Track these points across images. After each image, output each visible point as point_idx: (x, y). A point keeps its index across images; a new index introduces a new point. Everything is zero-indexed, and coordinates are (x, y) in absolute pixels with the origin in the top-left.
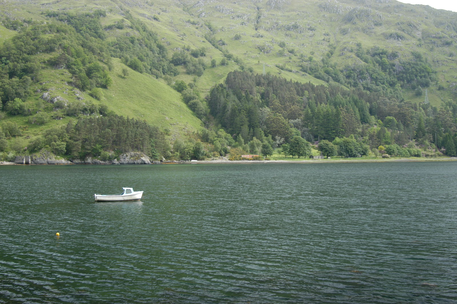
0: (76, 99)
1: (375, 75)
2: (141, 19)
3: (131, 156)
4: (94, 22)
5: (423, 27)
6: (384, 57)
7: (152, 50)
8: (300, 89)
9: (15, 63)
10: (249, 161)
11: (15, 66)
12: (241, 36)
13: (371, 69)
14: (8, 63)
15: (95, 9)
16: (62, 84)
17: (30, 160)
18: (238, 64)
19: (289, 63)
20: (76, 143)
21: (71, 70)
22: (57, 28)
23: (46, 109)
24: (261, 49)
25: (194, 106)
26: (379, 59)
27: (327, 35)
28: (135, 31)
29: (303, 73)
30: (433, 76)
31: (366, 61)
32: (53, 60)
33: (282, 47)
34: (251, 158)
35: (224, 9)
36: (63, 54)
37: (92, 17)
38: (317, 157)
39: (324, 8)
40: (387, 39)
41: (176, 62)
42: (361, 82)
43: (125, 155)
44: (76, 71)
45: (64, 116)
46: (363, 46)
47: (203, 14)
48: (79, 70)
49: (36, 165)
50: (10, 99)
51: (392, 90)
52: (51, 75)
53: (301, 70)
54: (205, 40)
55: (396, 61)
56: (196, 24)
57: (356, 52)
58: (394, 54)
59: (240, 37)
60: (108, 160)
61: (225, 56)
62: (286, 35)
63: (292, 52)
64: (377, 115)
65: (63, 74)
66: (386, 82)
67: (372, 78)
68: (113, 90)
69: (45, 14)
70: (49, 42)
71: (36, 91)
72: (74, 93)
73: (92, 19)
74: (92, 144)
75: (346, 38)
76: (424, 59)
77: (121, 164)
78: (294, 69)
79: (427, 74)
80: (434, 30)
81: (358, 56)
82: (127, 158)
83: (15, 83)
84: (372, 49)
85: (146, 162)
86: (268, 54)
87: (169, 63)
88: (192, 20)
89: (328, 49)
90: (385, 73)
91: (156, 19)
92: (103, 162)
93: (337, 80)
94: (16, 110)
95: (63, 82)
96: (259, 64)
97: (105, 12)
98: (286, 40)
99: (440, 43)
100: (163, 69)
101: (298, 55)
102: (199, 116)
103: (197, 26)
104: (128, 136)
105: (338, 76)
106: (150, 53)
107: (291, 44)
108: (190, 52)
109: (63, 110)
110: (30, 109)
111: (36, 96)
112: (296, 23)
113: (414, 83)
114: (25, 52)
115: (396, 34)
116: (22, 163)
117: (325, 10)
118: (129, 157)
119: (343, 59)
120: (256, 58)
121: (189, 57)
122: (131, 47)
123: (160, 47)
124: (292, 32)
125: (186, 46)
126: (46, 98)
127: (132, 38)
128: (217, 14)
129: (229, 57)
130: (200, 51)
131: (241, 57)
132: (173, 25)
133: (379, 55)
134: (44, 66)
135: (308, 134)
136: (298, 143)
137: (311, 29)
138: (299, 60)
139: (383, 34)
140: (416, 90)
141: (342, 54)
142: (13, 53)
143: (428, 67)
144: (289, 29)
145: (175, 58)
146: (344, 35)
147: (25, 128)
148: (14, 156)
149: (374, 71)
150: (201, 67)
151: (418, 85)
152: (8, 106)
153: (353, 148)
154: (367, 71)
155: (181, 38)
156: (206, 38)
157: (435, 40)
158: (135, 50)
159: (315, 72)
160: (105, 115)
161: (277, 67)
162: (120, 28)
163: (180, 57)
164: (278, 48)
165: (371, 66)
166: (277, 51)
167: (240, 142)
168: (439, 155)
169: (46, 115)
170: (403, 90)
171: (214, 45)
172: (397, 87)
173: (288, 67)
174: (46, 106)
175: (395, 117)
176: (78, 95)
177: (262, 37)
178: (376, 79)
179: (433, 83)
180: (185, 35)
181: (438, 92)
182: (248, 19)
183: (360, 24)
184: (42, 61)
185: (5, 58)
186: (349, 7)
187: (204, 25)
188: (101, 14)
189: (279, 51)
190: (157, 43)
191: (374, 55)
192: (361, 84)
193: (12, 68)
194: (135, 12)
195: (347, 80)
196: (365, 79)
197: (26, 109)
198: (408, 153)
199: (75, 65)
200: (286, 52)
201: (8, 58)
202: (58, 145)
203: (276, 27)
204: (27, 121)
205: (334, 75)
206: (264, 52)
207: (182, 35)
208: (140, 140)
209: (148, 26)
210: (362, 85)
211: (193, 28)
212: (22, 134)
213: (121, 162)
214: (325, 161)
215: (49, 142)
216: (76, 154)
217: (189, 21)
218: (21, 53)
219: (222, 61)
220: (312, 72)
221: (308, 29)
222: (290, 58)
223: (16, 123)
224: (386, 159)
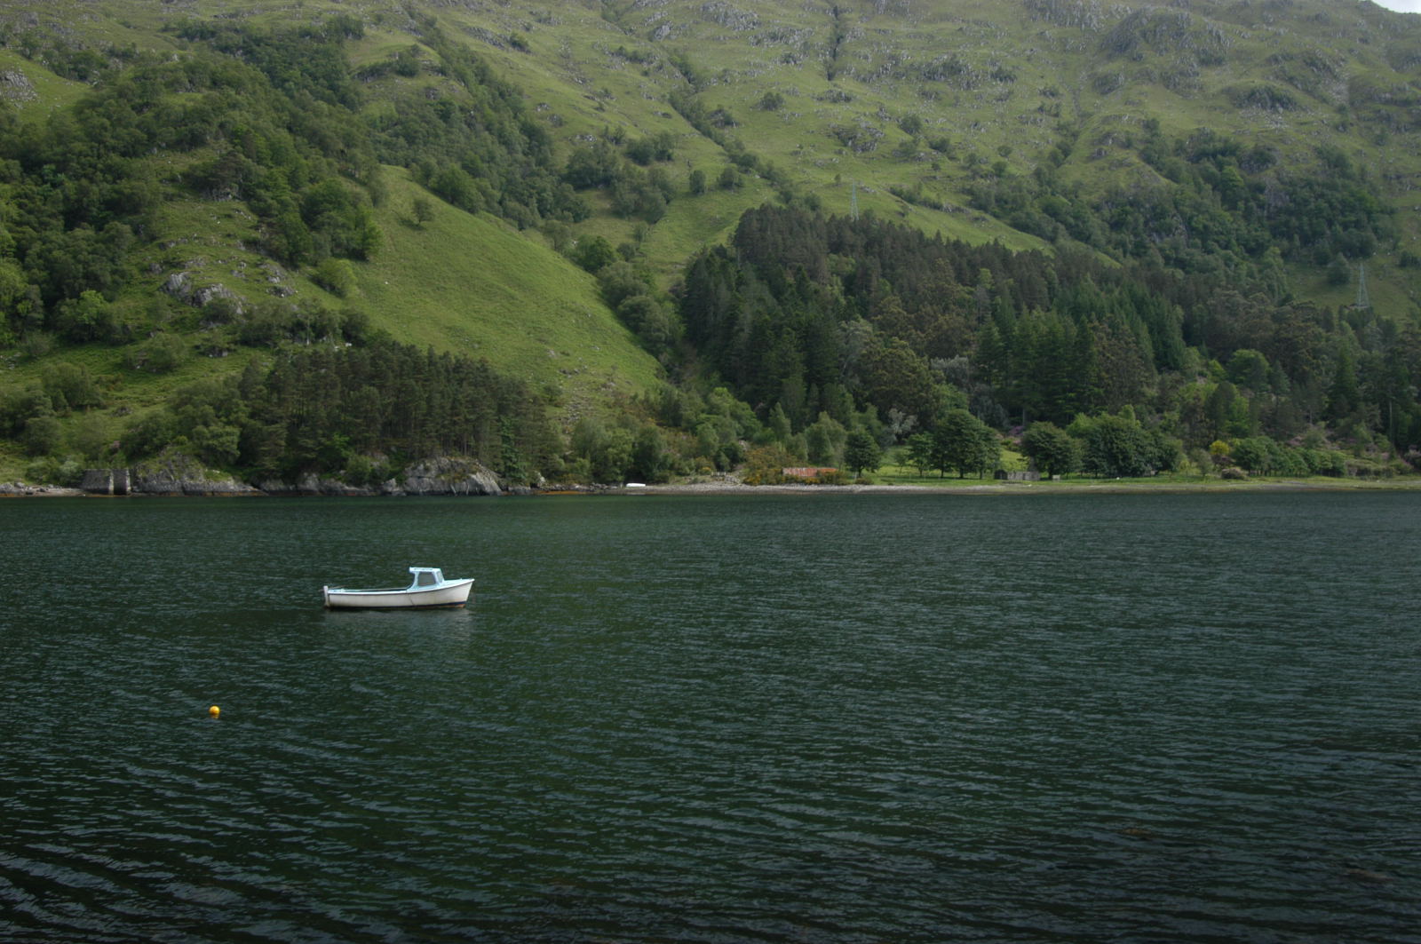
0: (271, 293)
1: (1200, 221)
2: (473, 44)
3: (441, 471)
4: (327, 54)
5: (1354, 68)
6: (1230, 164)
7: (505, 141)
8: (966, 262)
9: (84, 182)
10: (806, 488)
11: (83, 192)
12: (784, 96)
13: (1188, 202)
14: (61, 183)
15: (328, 16)
16: (229, 245)
17: (128, 482)
18: (772, 185)
19: (933, 183)
20: (272, 428)
21: (254, 202)
22: (213, 73)
23: (179, 325)
24: (845, 138)
25: (634, 315)
26: (1213, 169)
27: (1053, 95)
28: (452, 82)
29: (977, 213)
30: (1384, 222)
31: (1173, 176)
32: (199, 173)
33: (911, 133)
34: (813, 479)
35: (730, 13)
36: (229, 153)
37: (321, 40)
38: (1019, 476)
39: (1042, 10)
40: (1240, 106)
41: (583, 177)
42: (1158, 241)
43: (421, 467)
44: (270, 206)
45: (233, 347)
46: (1164, 130)
47: (666, 30)
48: (281, 202)
49: (148, 496)
50: (66, 292)
51: (1253, 265)
52: (194, 219)
53: (970, 204)
54: (669, 109)
55: (1268, 177)
56: (641, 61)
57: (1141, 147)
58: (1262, 154)
59: (779, 99)
60: (370, 482)
61: (733, 159)
62: (925, 95)
63: (941, 147)
64: (1208, 345)
65: (229, 216)
66: (1234, 242)
67: (1191, 230)
68: (385, 266)
69: (174, 29)
70: (188, 116)
71: (146, 270)
72: (264, 273)
73: (321, 46)
74: (320, 432)
75: (1110, 105)
76: (1355, 170)
77: (409, 493)
78: (948, 201)
79: (1364, 217)
80: (1388, 78)
81: (1148, 160)
82: (427, 476)
83: (84, 245)
84: (1191, 137)
85: (488, 489)
86: (866, 154)
87: (560, 182)
88: (630, 48)
89: (1054, 138)
90: (1232, 215)
91: (518, 45)
92: (353, 488)
93: (1081, 235)
94: (86, 327)
95: (232, 242)
96: (837, 184)
97: (359, 24)
98: (923, 110)
99: (1406, 118)
100: (540, 201)
101: (961, 157)
102: (650, 345)
103: (645, 66)
104: (430, 407)
105: (1084, 222)
106: (500, 151)
107: (938, 121)
108: (624, 147)
109: (229, 326)
110: (129, 323)
111: (147, 283)
112: (955, 56)
113: (1324, 245)
114: (114, 149)
115: (1269, 90)
116: (106, 491)
117: (1044, 15)
118: (433, 472)
119: (1102, 169)
120: (829, 167)
121: (621, 164)
122: (440, 132)
123: (531, 132)
124: (940, 86)
125: (612, 129)
126: (179, 290)
127: (443, 104)
128: (708, 30)
129: (747, 163)
130: (656, 143)
131: (782, 163)
132: (571, 65)
133: (1214, 156)
134: (171, 190)
135: (990, 402)
136: (959, 433)
137: (1001, 76)
138: (963, 174)
139: (1228, 91)
140: (1329, 266)
141: (1099, 153)
142: (77, 151)
143: (1368, 196)
144: (931, 75)
145: (577, 167)
146: (1104, 93)
147: (113, 383)
148: (79, 469)
149: (1197, 207)
150: (659, 195)
151: (1335, 252)
152: (61, 313)
153: (1130, 447)
154: (1176, 208)
155: (597, 105)
156: (673, 104)
157: (1392, 109)
158: (452, 141)
159: (1013, 210)
160: (358, 343)
161: (894, 192)
162: (407, 72)
163: (593, 164)
164: (898, 136)
165: (1190, 191)
166: (896, 146)
167: (778, 427)
168: (1402, 472)
169: (176, 344)
170: (1288, 267)
171: (697, 126)
172: (1270, 259)
173: (928, 193)
174: (178, 316)
175: (1264, 350)
176: (276, 280)
177: (848, 99)
178: (1204, 234)
179: (1384, 245)
180: (607, 94)
181: (1399, 273)
182: (805, 44)
183: (1155, 61)
184: (167, 175)
185: (53, 167)
186: (1122, 6)
187: (668, 65)
188: (347, 31)
189: (902, 145)
190: (523, 119)
191: (1197, 157)
192: (1156, 246)
193: (73, 197)
194: (454, 23)
195: (1114, 236)
196: (1169, 231)
197: (116, 323)
198: (1305, 465)
199: (267, 188)
200: (923, 149)
201: (62, 166)
202: (216, 436)
203: (893, 71)
204: (119, 360)
205: (1071, 220)
206: (854, 148)
207: (600, 96)
208: (467, 421)
209: (493, 66)
210: (1161, 250)
211: (632, 74)
212: (104, 402)
213: (408, 489)
214: (1044, 487)
215: (186, 427)
216: (269, 463)
217: (620, 53)
218: (102, 151)
219: (723, 175)
220: (1003, 209)
221: (992, 76)
222: (936, 167)
223: (84, 366)
224: (1233, 481)
